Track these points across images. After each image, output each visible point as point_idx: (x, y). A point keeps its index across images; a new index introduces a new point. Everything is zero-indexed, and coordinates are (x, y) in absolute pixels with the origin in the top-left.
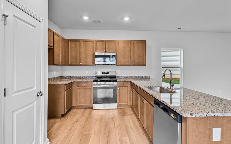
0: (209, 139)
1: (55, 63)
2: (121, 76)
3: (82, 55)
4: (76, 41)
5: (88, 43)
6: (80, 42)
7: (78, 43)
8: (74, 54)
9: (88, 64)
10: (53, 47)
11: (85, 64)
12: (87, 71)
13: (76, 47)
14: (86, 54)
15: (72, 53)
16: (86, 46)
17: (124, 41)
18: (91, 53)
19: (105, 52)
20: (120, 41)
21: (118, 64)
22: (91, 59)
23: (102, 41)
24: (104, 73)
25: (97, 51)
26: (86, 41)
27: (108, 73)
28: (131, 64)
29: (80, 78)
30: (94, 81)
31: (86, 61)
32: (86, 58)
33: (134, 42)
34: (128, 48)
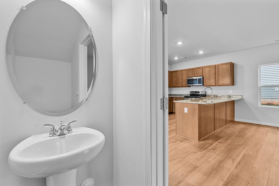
3: (180, 80)
4: (176, 71)
8: (175, 80)
9: (183, 86)
11: (181, 86)
13: (176, 76)
14: (182, 80)
16: (182, 74)
17: (209, 66)
18: (185, 78)
19: (195, 76)
20: (206, 67)
21: (204, 85)
22: (185, 83)
23: (193, 69)
24: (196, 92)
25: (189, 76)
26: (182, 71)
27: (199, 92)
28: (216, 84)
29: (181, 95)
30: (184, 97)
31: (182, 84)
32: (182, 82)
33: (218, 66)
34: (213, 72)
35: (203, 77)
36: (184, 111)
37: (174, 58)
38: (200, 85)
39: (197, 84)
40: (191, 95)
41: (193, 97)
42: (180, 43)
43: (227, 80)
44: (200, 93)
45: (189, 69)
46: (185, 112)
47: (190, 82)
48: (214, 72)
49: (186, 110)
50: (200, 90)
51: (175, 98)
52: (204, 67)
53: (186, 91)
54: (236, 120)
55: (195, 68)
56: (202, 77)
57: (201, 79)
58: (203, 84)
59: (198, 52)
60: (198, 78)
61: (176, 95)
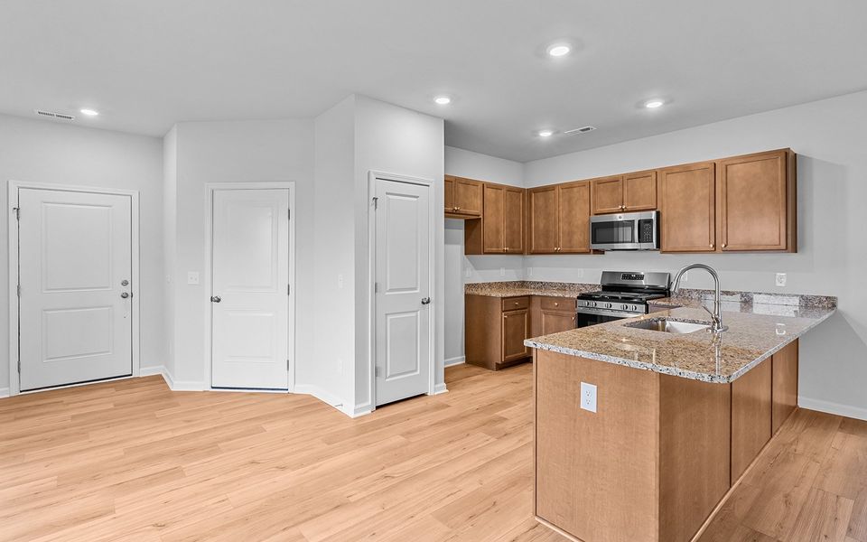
0: (575, 402)
1: (487, 250)
2: (689, 291)
3: (561, 224)
4: (546, 189)
5: (575, 190)
6: (557, 190)
7: (551, 194)
8: (542, 226)
9: (574, 249)
10: (481, 217)
11: (567, 249)
12: (582, 270)
13: (546, 207)
14: (570, 223)
15: (538, 222)
16: (570, 200)
17: (686, 169)
18: (582, 218)
19: (623, 211)
20: (670, 171)
21: (664, 247)
22: (582, 236)
23: (614, 180)
24: (628, 276)
25: (599, 210)
26: (569, 187)
27: (641, 277)
28: (715, 246)
29: (563, 287)
30: (578, 298)
31: (570, 241)
32: (570, 234)
33: (728, 164)
34: (702, 190)
35: (658, 214)
36: (576, 397)
37: (535, 133)
38: (644, 246)
39: (632, 241)
40: (606, 288)
41: (615, 299)
42: (559, 51)
43: (769, 229)
44: (643, 283)
45: (599, 182)
46: (583, 406)
47: (602, 234)
48: (706, 191)
49: (589, 397)
50: (647, 266)
51: (539, 300)
52: (662, 169)
53: (586, 272)
54: (803, 403)
55: (623, 176)
56: (653, 215)
57: (650, 221)
58: (658, 246)
59: (640, 105)
60: (636, 217)
61: (542, 285)
